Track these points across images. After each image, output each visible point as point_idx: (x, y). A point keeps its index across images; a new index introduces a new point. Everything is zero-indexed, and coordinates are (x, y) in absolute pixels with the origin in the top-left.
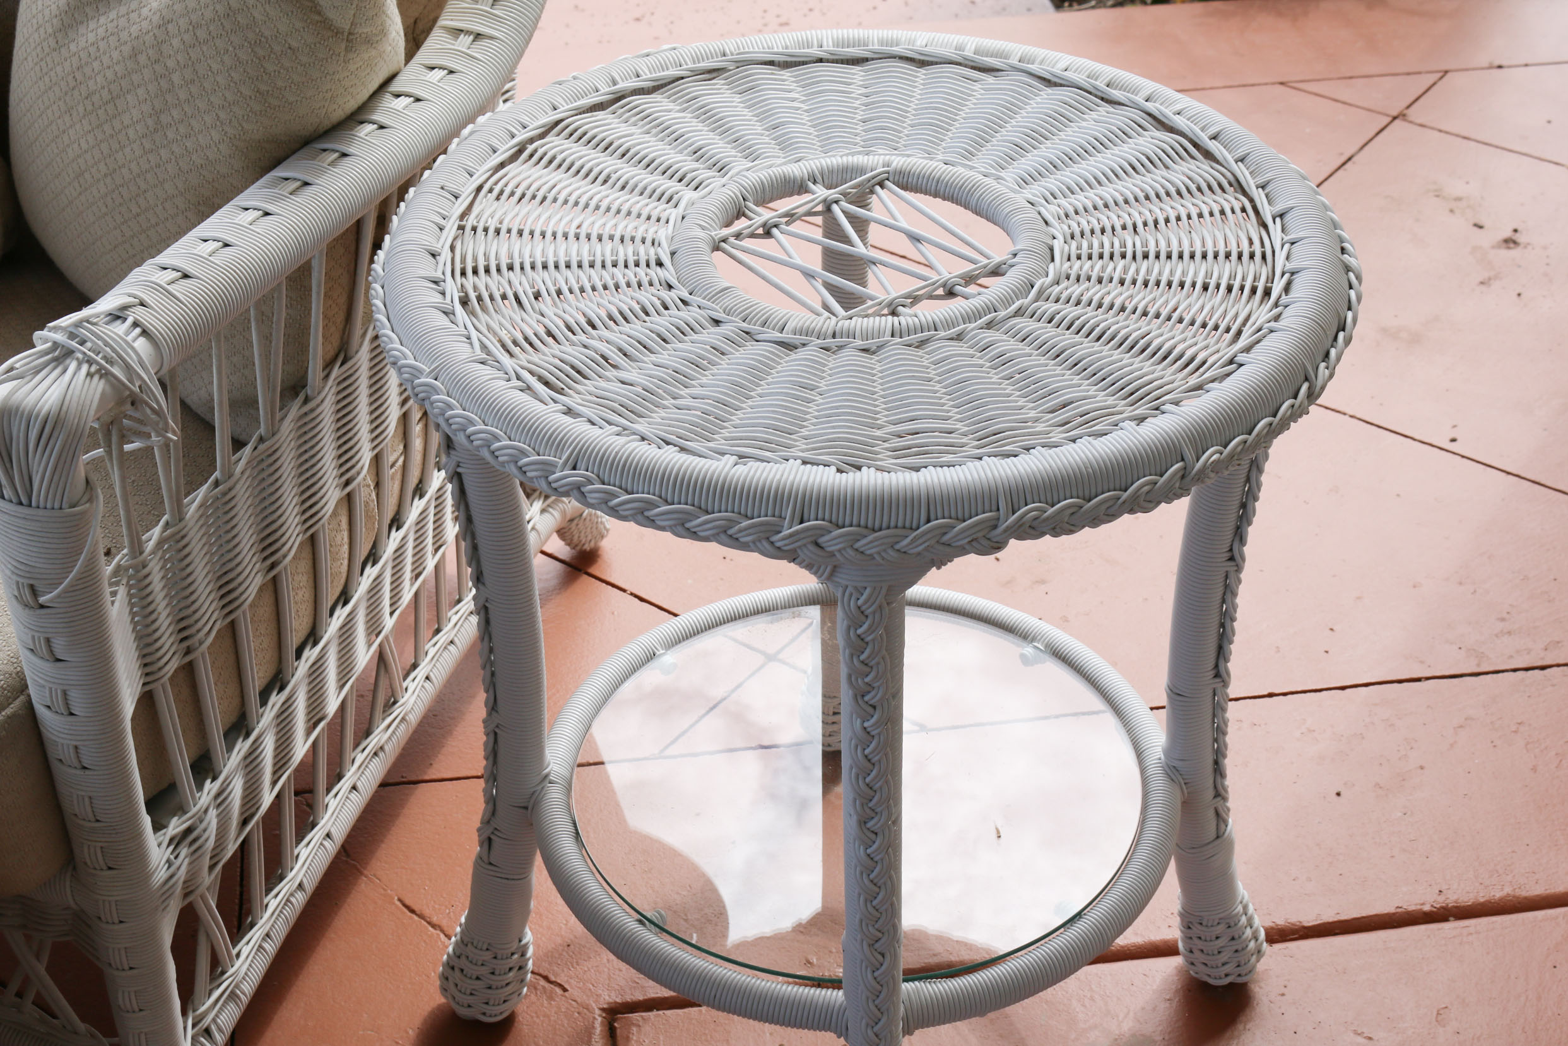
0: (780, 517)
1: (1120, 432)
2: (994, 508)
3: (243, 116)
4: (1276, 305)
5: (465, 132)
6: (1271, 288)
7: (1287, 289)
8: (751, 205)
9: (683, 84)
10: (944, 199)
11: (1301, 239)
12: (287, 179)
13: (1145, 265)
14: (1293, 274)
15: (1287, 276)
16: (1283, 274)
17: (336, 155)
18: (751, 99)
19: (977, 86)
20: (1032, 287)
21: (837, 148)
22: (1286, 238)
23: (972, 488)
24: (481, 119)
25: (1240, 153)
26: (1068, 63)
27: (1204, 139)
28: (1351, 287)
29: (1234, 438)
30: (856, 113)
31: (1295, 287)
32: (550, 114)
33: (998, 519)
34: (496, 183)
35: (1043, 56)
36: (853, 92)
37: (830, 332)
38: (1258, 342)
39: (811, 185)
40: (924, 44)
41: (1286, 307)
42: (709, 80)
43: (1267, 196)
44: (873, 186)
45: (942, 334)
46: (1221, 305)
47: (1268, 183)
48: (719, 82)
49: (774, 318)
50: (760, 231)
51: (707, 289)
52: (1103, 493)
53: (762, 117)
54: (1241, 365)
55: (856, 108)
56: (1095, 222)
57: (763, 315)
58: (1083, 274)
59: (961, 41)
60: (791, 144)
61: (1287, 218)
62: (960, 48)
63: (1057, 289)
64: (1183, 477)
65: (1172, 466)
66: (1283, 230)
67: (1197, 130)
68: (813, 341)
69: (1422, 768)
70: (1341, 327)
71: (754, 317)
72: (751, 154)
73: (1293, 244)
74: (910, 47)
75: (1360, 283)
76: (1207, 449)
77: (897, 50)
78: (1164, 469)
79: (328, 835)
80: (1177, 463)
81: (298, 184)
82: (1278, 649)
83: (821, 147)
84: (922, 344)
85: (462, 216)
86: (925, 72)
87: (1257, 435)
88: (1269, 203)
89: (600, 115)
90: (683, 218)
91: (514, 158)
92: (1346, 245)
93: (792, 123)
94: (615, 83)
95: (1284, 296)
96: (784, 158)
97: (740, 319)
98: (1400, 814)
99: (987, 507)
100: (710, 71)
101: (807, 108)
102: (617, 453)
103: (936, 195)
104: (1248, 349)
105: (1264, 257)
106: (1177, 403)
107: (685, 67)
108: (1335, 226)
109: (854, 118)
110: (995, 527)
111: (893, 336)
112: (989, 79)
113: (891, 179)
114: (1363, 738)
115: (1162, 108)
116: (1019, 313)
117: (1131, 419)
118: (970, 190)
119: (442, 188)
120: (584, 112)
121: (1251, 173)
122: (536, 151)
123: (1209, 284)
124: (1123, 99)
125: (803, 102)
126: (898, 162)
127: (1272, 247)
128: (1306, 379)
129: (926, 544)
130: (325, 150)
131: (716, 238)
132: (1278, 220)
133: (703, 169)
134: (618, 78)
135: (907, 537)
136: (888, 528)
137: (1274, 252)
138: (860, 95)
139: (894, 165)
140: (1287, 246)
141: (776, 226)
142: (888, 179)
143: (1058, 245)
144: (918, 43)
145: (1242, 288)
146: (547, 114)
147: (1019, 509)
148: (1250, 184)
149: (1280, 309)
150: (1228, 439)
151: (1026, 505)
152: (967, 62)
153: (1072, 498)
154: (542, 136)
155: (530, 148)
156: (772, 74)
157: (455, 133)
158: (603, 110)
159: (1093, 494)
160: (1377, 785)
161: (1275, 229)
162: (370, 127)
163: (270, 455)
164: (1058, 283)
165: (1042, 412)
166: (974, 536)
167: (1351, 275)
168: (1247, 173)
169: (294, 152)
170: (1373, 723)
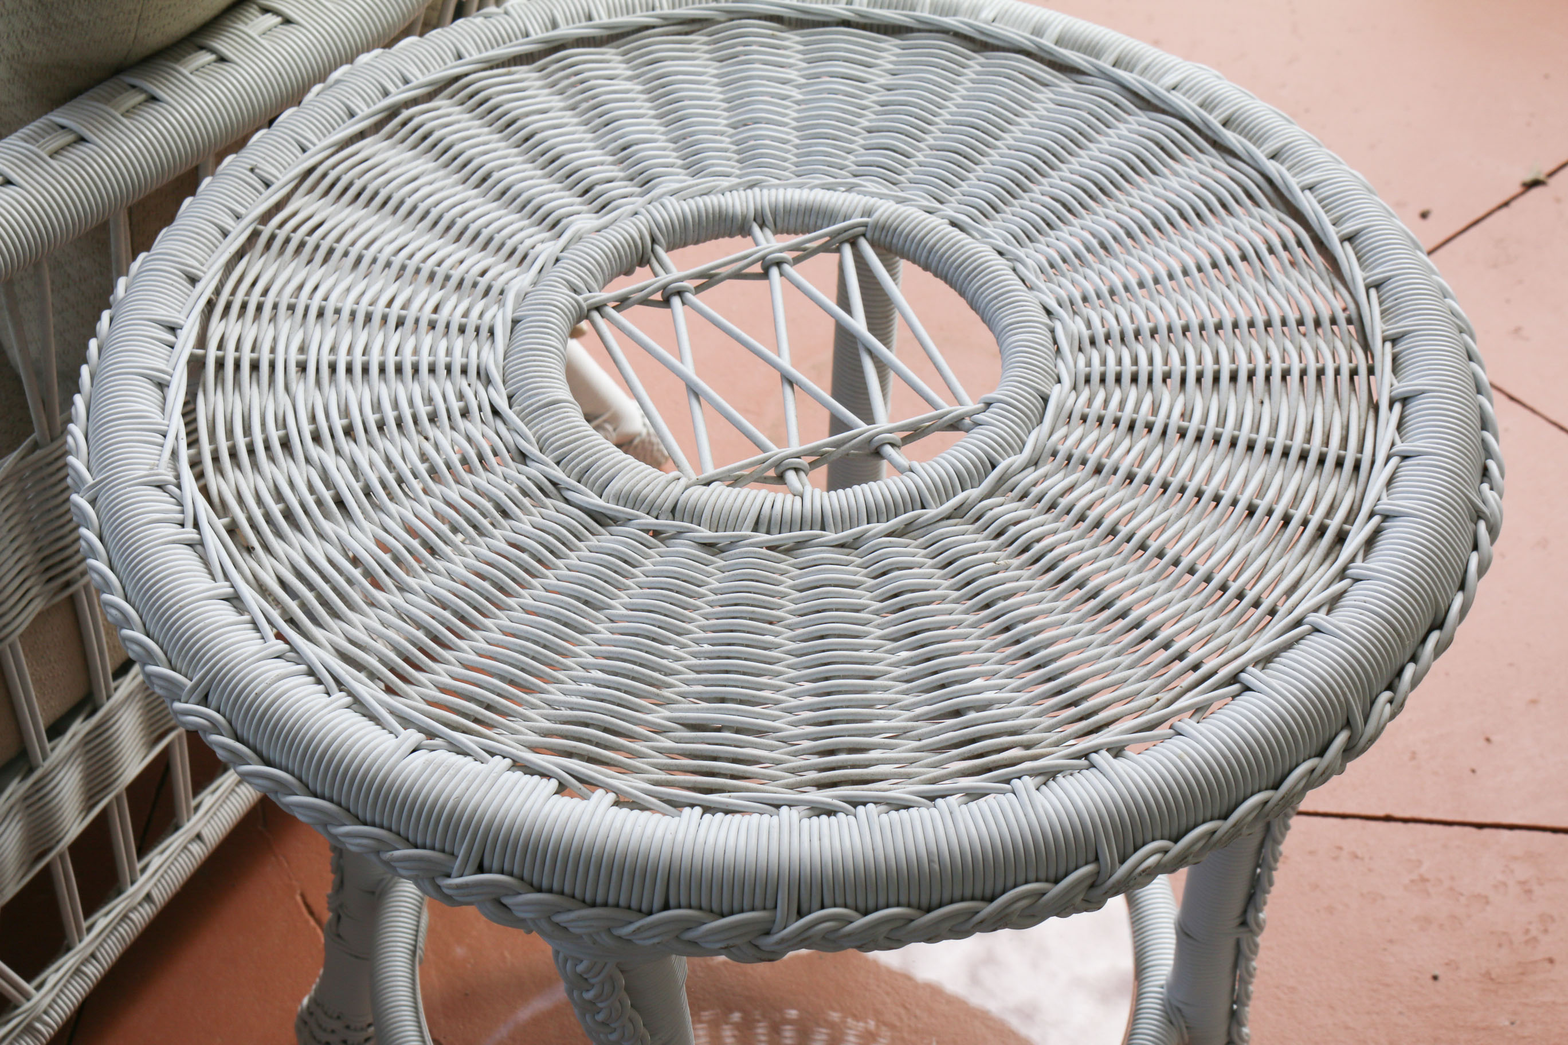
0: (452, 854)
1: (1005, 799)
2: (769, 903)
3: (23, 32)
4: (1342, 574)
5: (336, 75)
6: (1347, 533)
7: (1370, 543)
8: (660, 250)
9: (650, 36)
10: (936, 275)
11: (1419, 454)
12: (63, 127)
13: (1177, 449)
14: (1386, 517)
15: (1376, 519)
16: (1371, 515)
17: (141, 97)
18: (728, 74)
19: (1044, 95)
20: (994, 467)
21: (815, 172)
22: (1400, 447)
23: (740, 868)
24: (364, 58)
25: (1378, 273)
26: (1179, 78)
27: (1333, 236)
28: (1475, 548)
29: (1195, 826)
30: (860, 116)
31: (1383, 544)
32: (450, 64)
33: (774, 921)
34: (333, 167)
35: (1150, 59)
36: (870, 81)
37: (669, 504)
38: (1289, 646)
39: (756, 228)
40: (991, 17)
41: (1357, 580)
42: (687, 34)
43: (1395, 358)
44: (842, 243)
45: (830, 536)
46: (1260, 553)
47: (1403, 335)
48: (699, 38)
49: (599, 467)
50: (658, 296)
51: (530, 397)
52: (952, 902)
53: (733, 104)
54: (1247, 689)
55: (864, 108)
56: (1127, 360)
57: (586, 458)
58: (1077, 453)
59: (1044, 18)
60: (754, 157)
61: (1413, 406)
62: (1038, 31)
63: (1031, 475)
64: (1092, 886)
65: (1076, 868)
66: (1400, 427)
67: (1326, 220)
68: (637, 517)
69: (1551, 961)
70: (1439, 622)
71: (573, 459)
72: (694, 165)
73: (1405, 458)
74: (971, 21)
75: (1493, 541)
76: (1144, 844)
77: (950, 21)
78: (1062, 871)
79: (199, 837)
80: (1086, 863)
81: (70, 138)
82: (1414, 756)
83: (797, 165)
84: (791, 550)
85: (266, 218)
86: (982, 60)
87: (1234, 825)
88: (1395, 370)
89: (521, 71)
90: (557, 260)
91: (377, 127)
92: (1492, 465)
93: (769, 122)
94: (555, 25)
95: (1358, 562)
96: (739, 177)
97: (552, 459)
98: (1507, 1023)
99: (758, 902)
100: (693, 21)
101: (800, 97)
102: (258, 695)
103: (926, 268)
104: (1265, 660)
105: (1357, 467)
106: (1117, 751)
107: (658, 12)
108: (1485, 424)
109: (857, 123)
110: (768, 933)
111: (756, 528)
112: (1066, 86)
113: (869, 235)
114: (1487, 903)
115: (1288, 175)
116: (958, 513)
117: (1033, 773)
118: (969, 275)
119: (252, 170)
120: (498, 66)
121: (1382, 312)
122: (410, 119)
123: (1256, 507)
124: (1238, 148)
125: (799, 87)
126: (886, 209)
127: (1374, 455)
128: (1348, 724)
129: (656, 940)
130: (133, 87)
131: (585, 305)
132: (1397, 407)
133: (622, 179)
134: (560, 19)
135: (631, 923)
136: (605, 905)
137: (1373, 463)
138: (880, 86)
139: (876, 216)
140: (1395, 460)
141: (680, 293)
142: (864, 235)
143: (1056, 393)
144: (983, 15)
145: (1305, 523)
146: (445, 63)
147: (810, 912)
148: (1377, 328)
149: (1346, 582)
150: (1183, 827)
151: (823, 907)
152: (1043, 54)
153: (898, 905)
154: (430, 97)
155: (405, 114)
156: (772, 37)
157: (321, 76)
158: (528, 64)
159: (935, 900)
160: (1488, 975)
161: (1389, 418)
162: (208, 57)
163: (49, 464)
164: (1036, 464)
165: (916, 719)
166: (731, 943)
167: (1482, 525)
168: (1377, 310)
169: (99, 82)
170: (1505, 884)
